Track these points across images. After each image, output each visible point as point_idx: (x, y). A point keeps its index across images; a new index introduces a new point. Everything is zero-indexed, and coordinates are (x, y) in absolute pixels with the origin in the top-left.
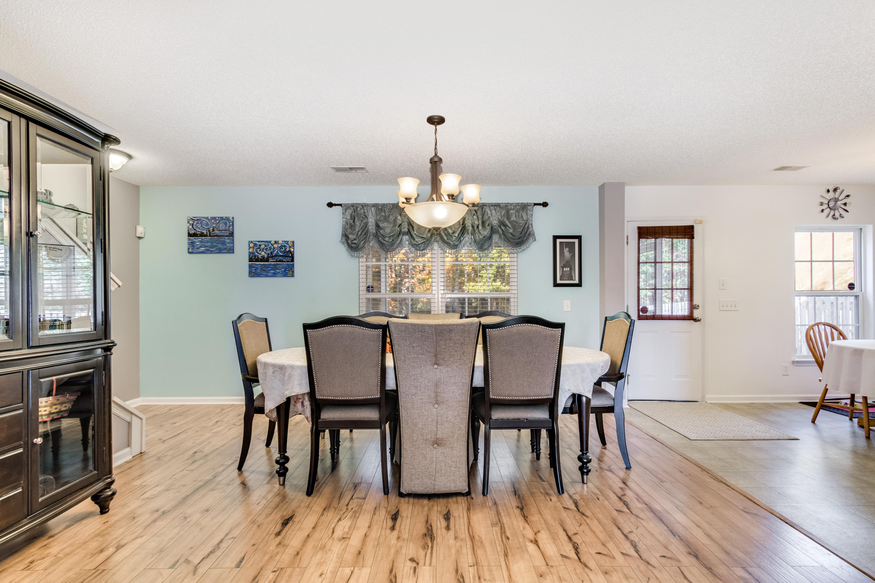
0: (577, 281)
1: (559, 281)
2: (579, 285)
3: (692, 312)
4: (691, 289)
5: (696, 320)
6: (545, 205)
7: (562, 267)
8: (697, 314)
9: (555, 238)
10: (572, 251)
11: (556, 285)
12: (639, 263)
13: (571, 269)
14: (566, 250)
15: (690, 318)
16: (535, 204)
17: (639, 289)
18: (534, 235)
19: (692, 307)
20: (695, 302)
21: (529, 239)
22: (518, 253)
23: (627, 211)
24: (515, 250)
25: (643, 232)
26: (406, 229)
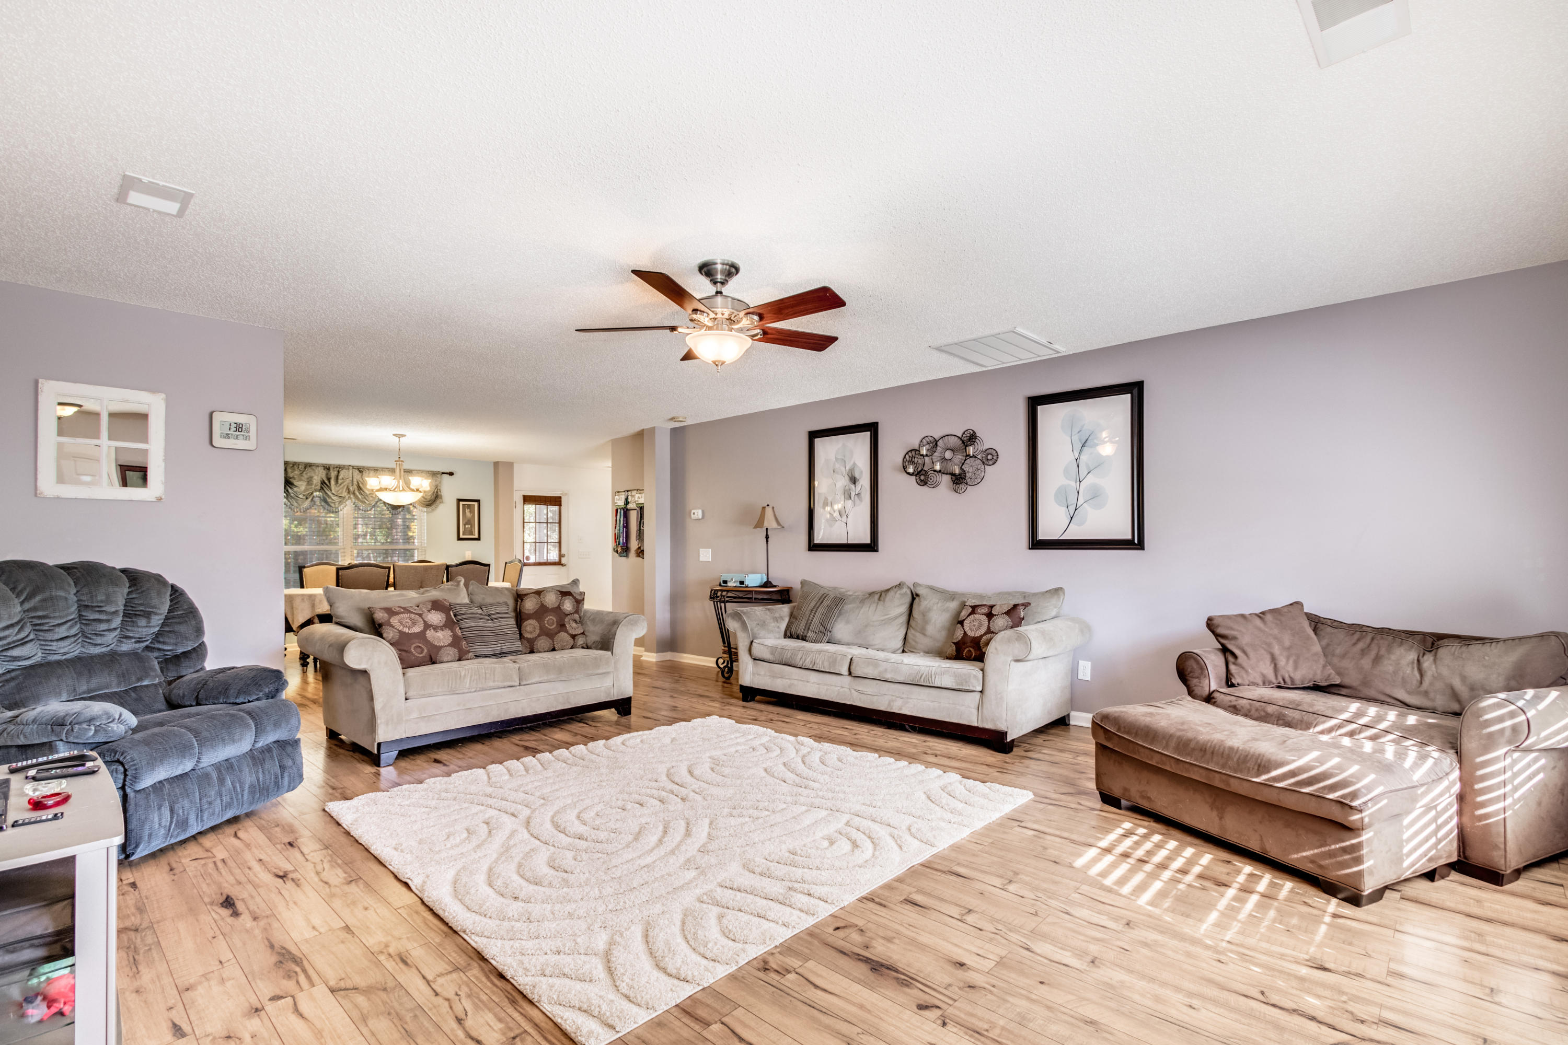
0: (476, 536)
1: (461, 536)
2: (479, 539)
3: (560, 560)
4: (560, 543)
5: (563, 565)
6: (451, 474)
7: (465, 525)
8: (564, 561)
9: (459, 500)
10: (472, 512)
11: (459, 539)
12: (524, 522)
13: (471, 527)
14: (467, 511)
15: (559, 563)
16: (443, 473)
17: (524, 542)
18: (441, 498)
19: (561, 556)
20: (563, 552)
21: (438, 501)
22: (427, 512)
23: (517, 484)
24: (425, 509)
25: (527, 499)
26: (318, 487)
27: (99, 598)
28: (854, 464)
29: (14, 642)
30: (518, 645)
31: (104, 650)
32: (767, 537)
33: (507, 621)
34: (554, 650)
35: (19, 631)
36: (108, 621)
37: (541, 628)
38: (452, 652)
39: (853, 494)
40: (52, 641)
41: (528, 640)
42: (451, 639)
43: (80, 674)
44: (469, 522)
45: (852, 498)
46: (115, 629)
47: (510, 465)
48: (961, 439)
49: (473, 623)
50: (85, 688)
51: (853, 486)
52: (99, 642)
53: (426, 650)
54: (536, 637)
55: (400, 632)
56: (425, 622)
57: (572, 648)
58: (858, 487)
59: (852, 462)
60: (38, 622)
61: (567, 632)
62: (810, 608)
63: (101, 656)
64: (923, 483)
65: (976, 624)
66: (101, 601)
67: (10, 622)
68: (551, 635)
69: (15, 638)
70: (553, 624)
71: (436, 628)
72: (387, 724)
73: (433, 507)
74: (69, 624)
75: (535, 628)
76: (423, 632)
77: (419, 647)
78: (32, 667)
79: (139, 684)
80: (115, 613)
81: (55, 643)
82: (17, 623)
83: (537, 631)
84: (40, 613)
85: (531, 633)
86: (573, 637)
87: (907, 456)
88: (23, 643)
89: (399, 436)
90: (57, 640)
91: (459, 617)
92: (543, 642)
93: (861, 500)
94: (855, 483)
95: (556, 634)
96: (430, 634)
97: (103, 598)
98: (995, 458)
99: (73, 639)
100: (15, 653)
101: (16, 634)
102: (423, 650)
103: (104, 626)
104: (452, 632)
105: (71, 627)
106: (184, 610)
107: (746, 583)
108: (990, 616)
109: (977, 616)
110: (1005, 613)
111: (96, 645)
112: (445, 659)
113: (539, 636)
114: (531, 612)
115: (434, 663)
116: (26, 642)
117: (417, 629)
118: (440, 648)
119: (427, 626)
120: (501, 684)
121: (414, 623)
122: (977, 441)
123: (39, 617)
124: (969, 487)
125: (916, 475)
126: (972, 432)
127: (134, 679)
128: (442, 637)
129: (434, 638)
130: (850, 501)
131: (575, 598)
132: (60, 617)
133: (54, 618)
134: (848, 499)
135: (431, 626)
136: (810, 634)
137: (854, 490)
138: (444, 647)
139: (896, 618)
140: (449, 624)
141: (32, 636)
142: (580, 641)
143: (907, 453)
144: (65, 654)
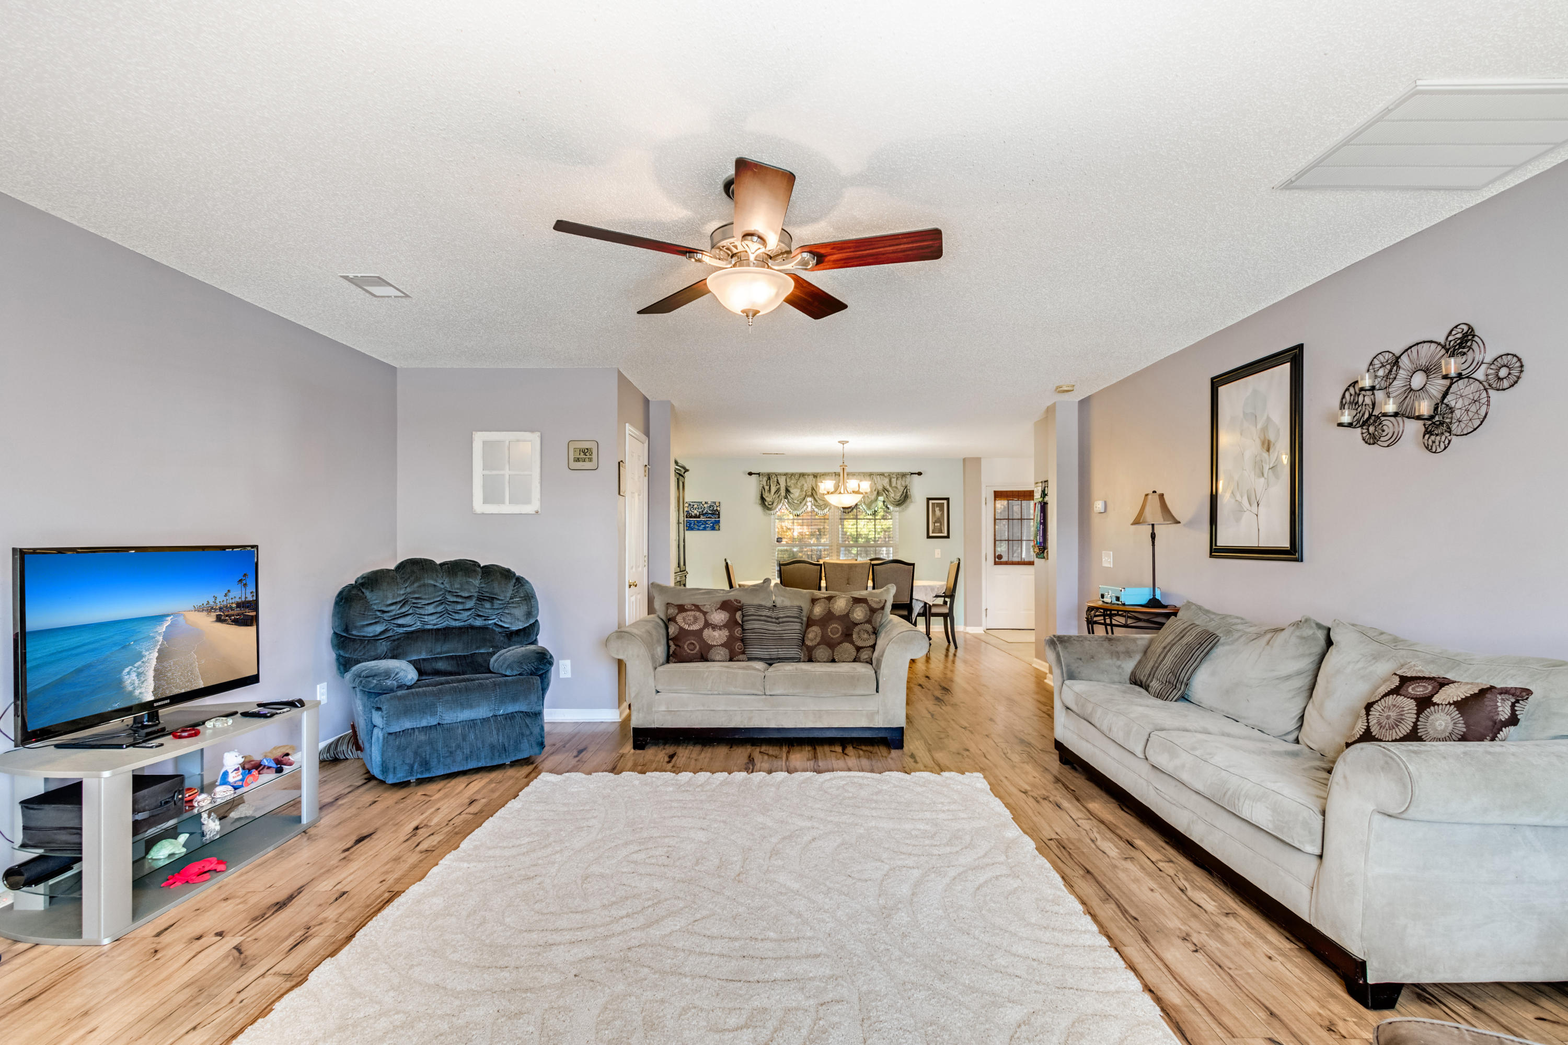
0: (945, 534)
1: (931, 534)
2: (948, 537)
6: (920, 474)
7: (934, 523)
9: (928, 500)
10: (942, 510)
11: (929, 537)
12: (995, 519)
13: (941, 525)
14: (937, 509)
16: (912, 474)
17: (995, 540)
18: (911, 497)
21: (909, 500)
22: (900, 512)
23: (984, 479)
24: (897, 509)
25: (998, 495)
26: (810, 493)
27: (456, 586)
28: (1268, 418)
29: (395, 615)
30: (794, 652)
31: (462, 624)
32: (1153, 536)
33: (793, 625)
34: (833, 661)
35: (401, 607)
36: (462, 603)
37: (822, 636)
38: (723, 652)
39: (1266, 468)
40: (424, 615)
41: (808, 647)
42: (725, 639)
43: (437, 640)
44: (939, 520)
45: (1266, 475)
46: (469, 609)
47: (977, 460)
48: (1444, 347)
49: (756, 625)
50: (439, 650)
51: (1265, 455)
52: (457, 618)
53: (698, 647)
54: (816, 646)
55: (681, 628)
56: (706, 621)
57: (854, 661)
58: (1274, 456)
59: (1265, 418)
60: (415, 601)
61: (852, 643)
62: (1163, 645)
63: (460, 628)
64: (1372, 440)
65: (1393, 714)
66: (457, 589)
67: (395, 601)
68: (832, 645)
69: (398, 612)
70: (837, 633)
71: (714, 627)
72: (639, 712)
73: (903, 506)
74: (436, 604)
75: (816, 635)
76: (700, 631)
77: (693, 644)
78: (412, 632)
79: (477, 651)
80: (469, 597)
81: (426, 617)
82: (400, 602)
83: (818, 639)
84: (416, 596)
85: (812, 640)
86: (859, 649)
87: (1347, 395)
88: (405, 615)
89: (843, 443)
90: (428, 615)
91: (745, 618)
92: (822, 652)
93: (1277, 477)
94: (1268, 450)
95: (839, 643)
96: (707, 633)
97: (458, 586)
98: (1515, 372)
99: (438, 615)
100: (400, 621)
101: (399, 609)
102: (696, 647)
103: (460, 607)
104: (729, 632)
105: (438, 606)
106: (520, 597)
107: (1122, 599)
108: (1424, 703)
109: (1400, 698)
110: (1456, 704)
111: (456, 620)
112: (717, 658)
113: (819, 644)
114: (817, 618)
115: (707, 660)
116: (407, 615)
117: (695, 627)
118: (711, 647)
119: (707, 624)
120: (742, 691)
121: (696, 619)
122: (1475, 346)
123: (416, 598)
124: (1454, 438)
125: (1362, 426)
126: (1465, 328)
127: (474, 647)
128: (716, 637)
129: (709, 636)
130: (1262, 480)
131: (869, 606)
132: (429, 599)
133: (425, 599)
134: (1259, 477)
135: (711, 624)
136: (1155, 685)
137: (1269, 460)
138: (715, 646)
139: (1288, 677)
140: (731, 624)
141: (411, 611)
142: (864, 655)
143: (1347, 390)
144: (435, 625)
